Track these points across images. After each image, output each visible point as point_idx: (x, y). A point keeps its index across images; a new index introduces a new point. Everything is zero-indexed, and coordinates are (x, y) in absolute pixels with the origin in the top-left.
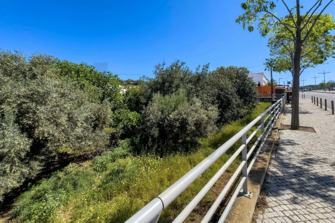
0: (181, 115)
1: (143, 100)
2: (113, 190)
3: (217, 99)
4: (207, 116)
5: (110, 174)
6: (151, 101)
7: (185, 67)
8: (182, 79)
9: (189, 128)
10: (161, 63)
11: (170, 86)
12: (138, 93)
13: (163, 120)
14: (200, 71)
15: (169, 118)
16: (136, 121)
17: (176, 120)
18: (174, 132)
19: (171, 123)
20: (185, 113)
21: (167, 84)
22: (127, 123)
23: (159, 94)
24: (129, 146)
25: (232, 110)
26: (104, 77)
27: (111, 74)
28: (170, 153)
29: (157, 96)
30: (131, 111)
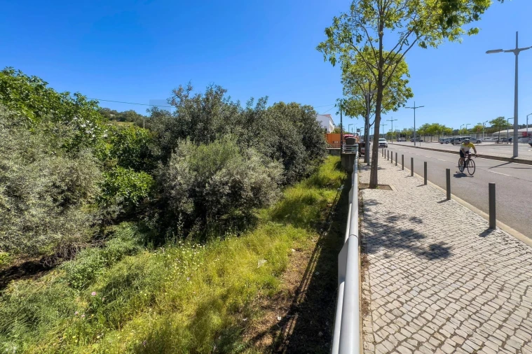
0: (231, 175)
1: (157, 151)
2: (126, 310)
3: (277, 150)
4: (269, 176)
5: (109, 287)
6: (175, 152)
7: (227, 99)
8: (227, 119)
9: (244, 194)
10: (185, 87)
11: (205, 129)
12: (144, 138)
13: (201, 185)
14: (253, 107)
15: (211, 182)
16: (146, 190)
17: (224, 184)
18: (219, 203)
19: (216, 189)
20: (237, 174)
21: (200, 125)
22: (130, 193)
23: (189, 142)
24: (135, 234)
25: (296, 167)
26: (67, 103)
27: (83, 99)
28: (216, 236)
29: (185, 145)
30: (136, 171)
